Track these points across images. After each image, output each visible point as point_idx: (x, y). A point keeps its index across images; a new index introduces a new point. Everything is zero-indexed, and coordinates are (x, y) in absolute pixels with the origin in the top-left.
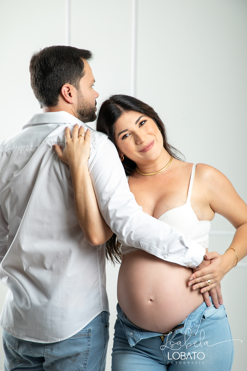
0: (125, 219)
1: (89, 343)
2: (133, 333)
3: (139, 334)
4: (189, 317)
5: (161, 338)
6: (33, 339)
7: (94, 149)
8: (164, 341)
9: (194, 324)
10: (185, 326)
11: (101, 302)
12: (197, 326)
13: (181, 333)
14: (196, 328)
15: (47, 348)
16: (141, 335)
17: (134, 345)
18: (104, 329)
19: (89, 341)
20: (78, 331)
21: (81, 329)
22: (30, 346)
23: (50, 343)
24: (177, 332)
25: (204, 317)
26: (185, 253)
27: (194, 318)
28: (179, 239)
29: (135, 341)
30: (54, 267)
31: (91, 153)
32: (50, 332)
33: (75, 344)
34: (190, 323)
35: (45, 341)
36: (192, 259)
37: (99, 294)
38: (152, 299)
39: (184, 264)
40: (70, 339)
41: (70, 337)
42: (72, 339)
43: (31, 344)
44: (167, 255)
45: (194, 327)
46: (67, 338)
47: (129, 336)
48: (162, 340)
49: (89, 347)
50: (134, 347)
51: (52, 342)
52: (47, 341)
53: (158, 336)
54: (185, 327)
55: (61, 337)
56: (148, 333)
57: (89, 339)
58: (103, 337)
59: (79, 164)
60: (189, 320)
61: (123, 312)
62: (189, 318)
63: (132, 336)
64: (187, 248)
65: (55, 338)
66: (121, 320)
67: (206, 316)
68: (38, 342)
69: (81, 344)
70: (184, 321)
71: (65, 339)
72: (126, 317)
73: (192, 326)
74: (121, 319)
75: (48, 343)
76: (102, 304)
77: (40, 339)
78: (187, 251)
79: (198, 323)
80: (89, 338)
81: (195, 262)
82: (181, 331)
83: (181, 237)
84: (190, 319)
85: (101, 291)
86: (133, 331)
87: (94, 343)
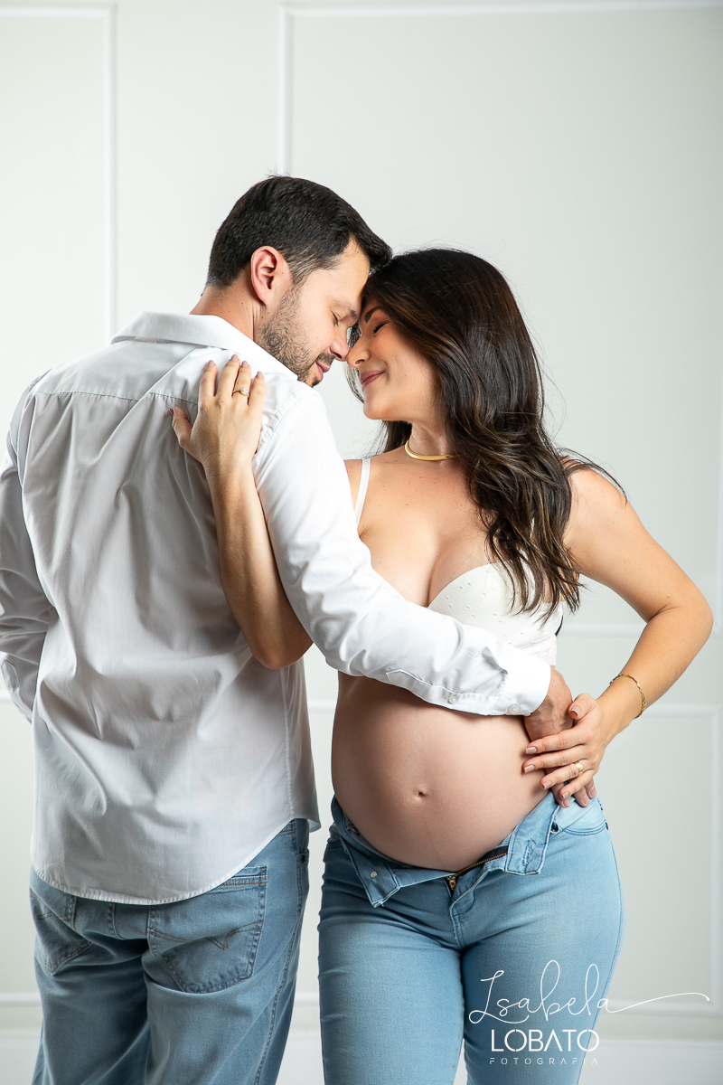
0: (346, 620)
1: (262, 901)
2: (377, 872)
3: (394, 876)
4: (518, 829)
5: (448, 882)
6: (117, 895)
7: (270, 430)
8: (457, 888)
9: (533, 847)
10: (509, 852)
11: (290, 798)
12: (541, 849)
13: (500, 870)
14: (538, 856)
15: (153, 917)
16: (400, 876)
17: (382, 903)
18: (298, 867)
19: (263, 896)
20: (235, 871)
21: (242, 866)
22: (109, 911)
23: (163, 903)
24: (490, 866)
25: (555, 828)
26: (499, 687)
27: (532, 830)
28: (481, 655)
29: (383, 894)
30: (177, 712)
31: (263, 441)
32: (163, 877)
33: (226, 906)
34: (523, 844)
35: (148, 898)
36: (519, 697)
37: (285, 776)
38: (424, 790)
39: (499, 710)
40: (215, 891)
41: (214, 887)
42: (219, 893)
43: (111, 908)
44: (455, 695)
45: (534, 854)
46: (207, 889)
47: (367, 880)
48: (452, 886)
49: (262, 911)
50: (380, 906)
51: (167, 902)
52: (156, 899)
53: (440, 879)
54: (512, 855)
55: (192, 888)
56: (416, 872)
57: (262, 893)
58: (296, 885)
59: (230, 468)
60: (520, 835)
61: (350, 820)
62: (518, 831)
63: (374, 880)
64: (504, 672)
65: (176, 892)
66: (345, 841)
67: (561, 825)
68: (131, 903)
69: (241, 904)
70: (507, 839)
71: (201, 893)
72: (358, 834)
73: (527, 851)
74: (345, 837)
75: (158, 903)
76: (291, 803)
77: (135, 896)
78: (503, 680)
79: (543, 842)
80: (263, 888)
81: (527, 703)
82: (501, 863)
83: (487, 649)
84: (523, 834)
85: (288, 769)
86: (379, 868)
87: (273, 902)
